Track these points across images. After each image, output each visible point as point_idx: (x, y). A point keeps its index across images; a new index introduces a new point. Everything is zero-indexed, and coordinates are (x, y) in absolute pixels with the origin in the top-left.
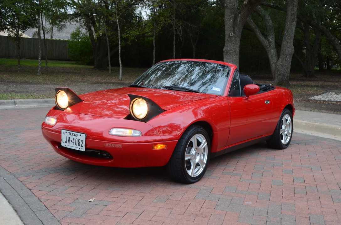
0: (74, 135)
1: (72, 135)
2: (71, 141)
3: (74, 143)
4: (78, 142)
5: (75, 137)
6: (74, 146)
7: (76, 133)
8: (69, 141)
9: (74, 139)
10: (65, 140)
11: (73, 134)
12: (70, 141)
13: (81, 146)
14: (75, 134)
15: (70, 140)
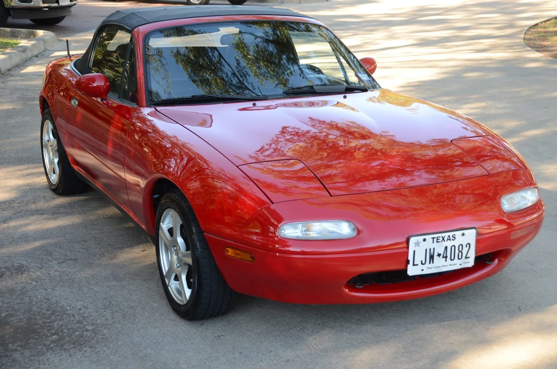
0: (446, 239)
1: (441, 239)
2: (439, 255)
3: (446, 257)
4: (457, 252)
5: (449, 244)
6: (446, 263)
7: (451, 234)
8: (432, 257)
9: (446, 248)
10: (420, 257)
11: (443, 239)
12: (435, 257)
13: (466, 258)
14: (449, 236)
15: (436, 254)
